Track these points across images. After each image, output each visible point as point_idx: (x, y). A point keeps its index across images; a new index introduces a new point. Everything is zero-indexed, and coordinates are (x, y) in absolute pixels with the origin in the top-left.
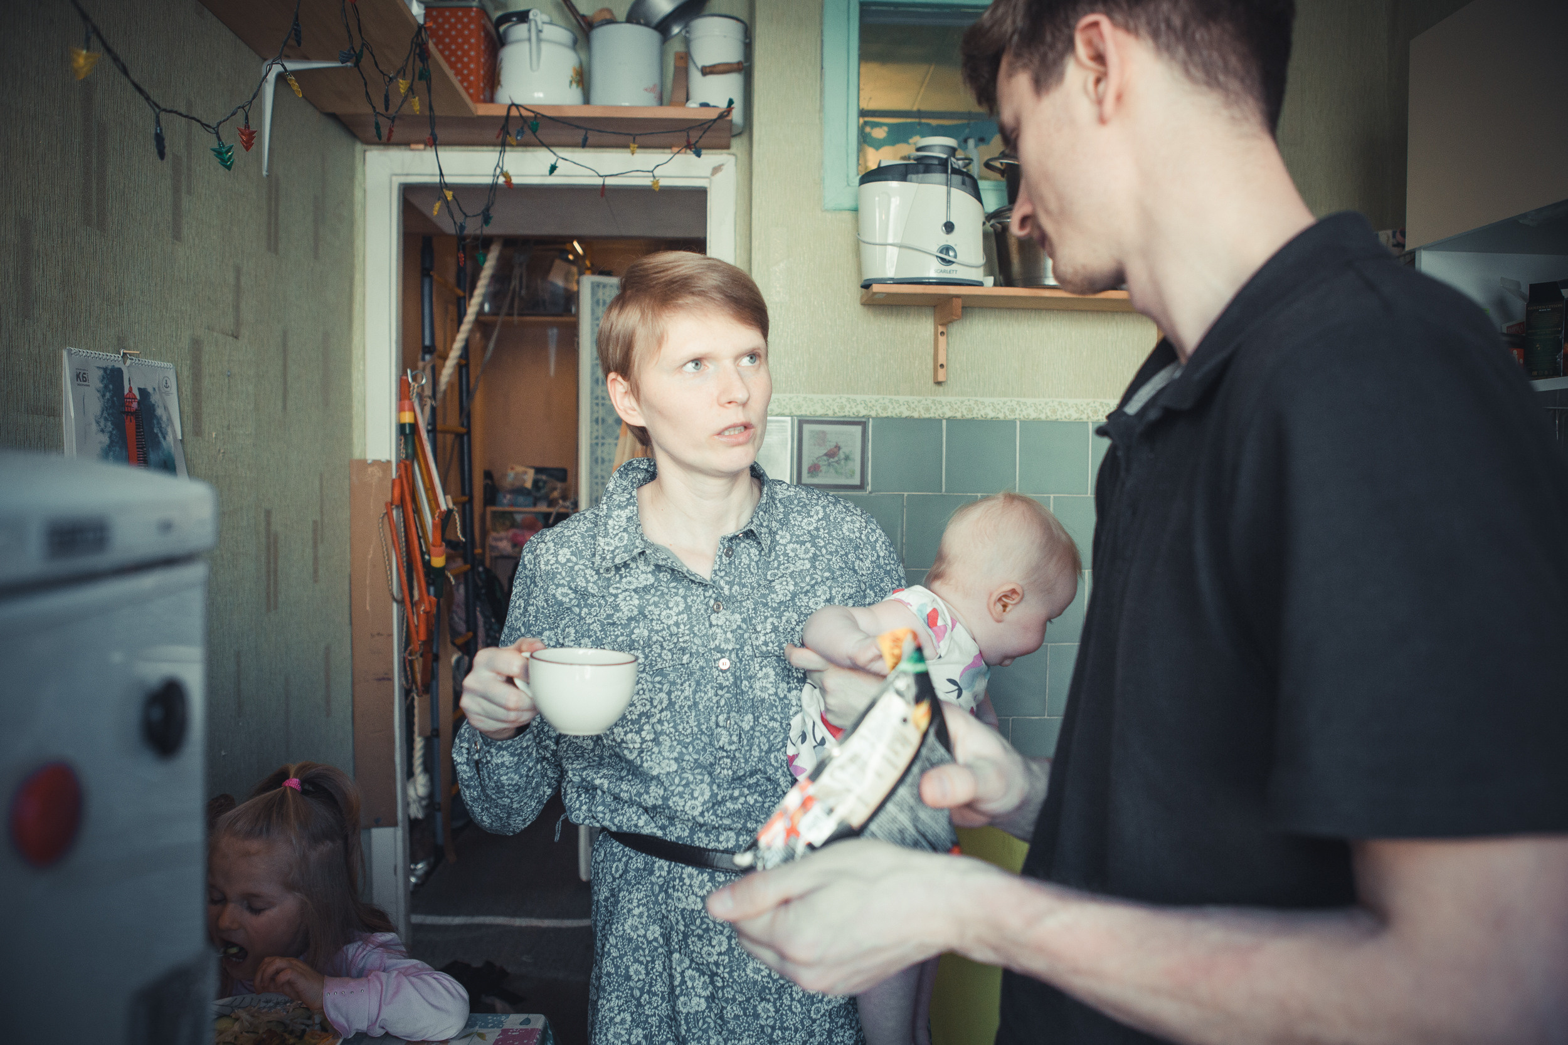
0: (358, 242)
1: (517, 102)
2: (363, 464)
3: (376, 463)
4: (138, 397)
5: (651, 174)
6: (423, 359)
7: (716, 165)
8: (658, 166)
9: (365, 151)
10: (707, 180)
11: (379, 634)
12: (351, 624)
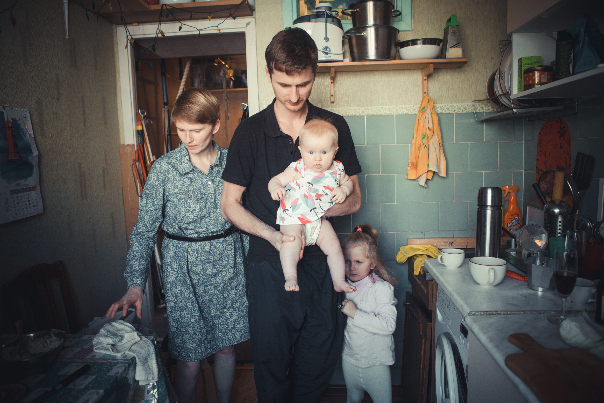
0: (117, 63)
1: (164, 3)
2: (124, 146)
3: (128, 145)
4: (12, 122)
5: (217, 28)
6: (164, 108)
7: (248, 22)
8: (219, 24)
9: (116, 27)
10: (245, 29)
11: (134, 209)
12: (124, 205)
